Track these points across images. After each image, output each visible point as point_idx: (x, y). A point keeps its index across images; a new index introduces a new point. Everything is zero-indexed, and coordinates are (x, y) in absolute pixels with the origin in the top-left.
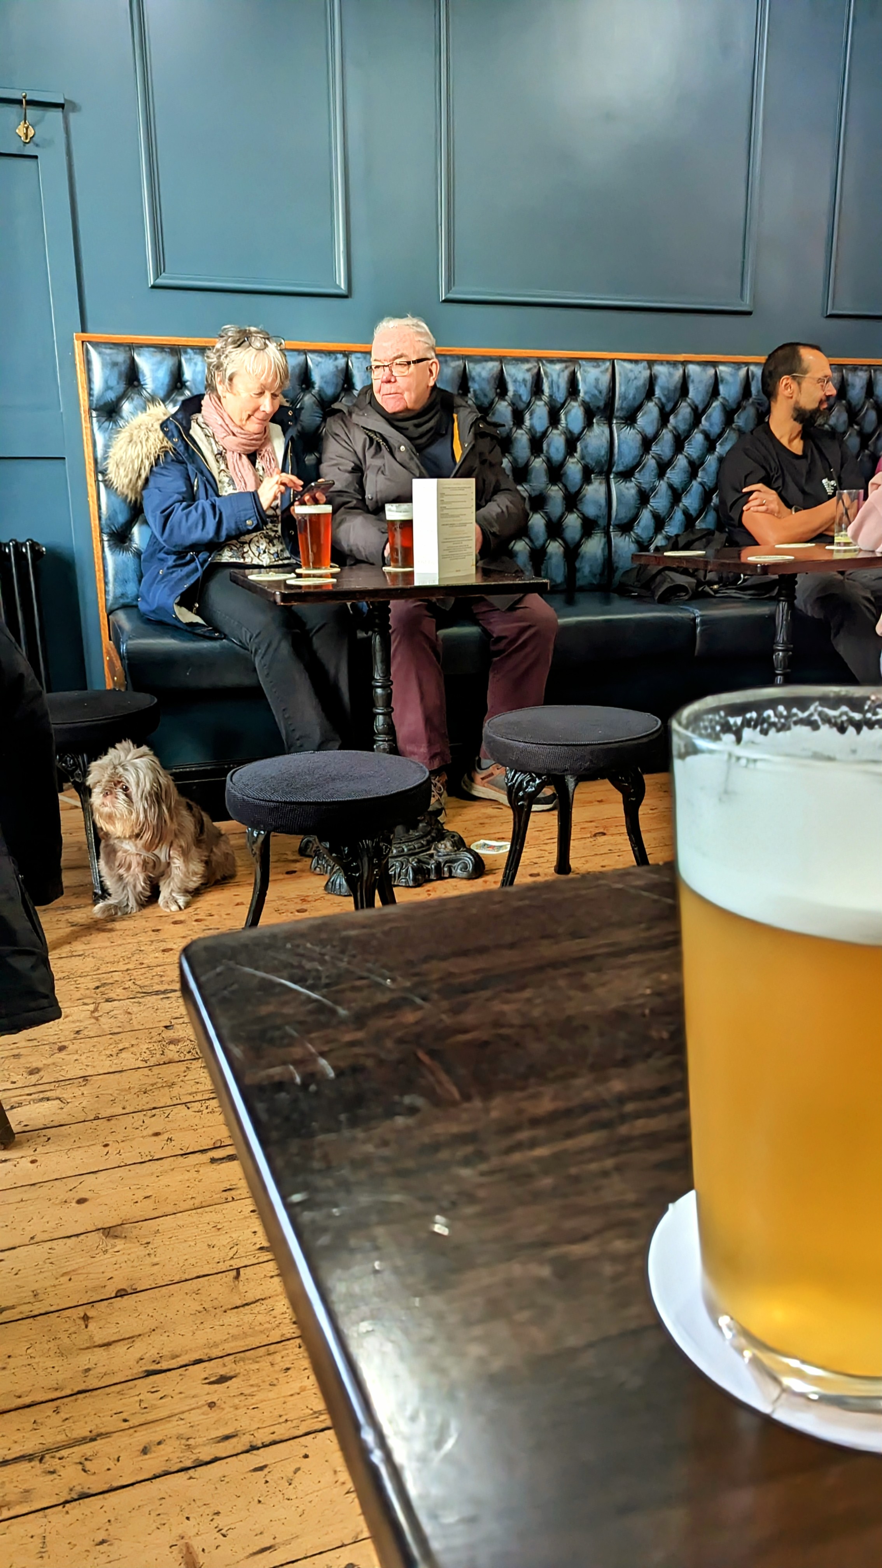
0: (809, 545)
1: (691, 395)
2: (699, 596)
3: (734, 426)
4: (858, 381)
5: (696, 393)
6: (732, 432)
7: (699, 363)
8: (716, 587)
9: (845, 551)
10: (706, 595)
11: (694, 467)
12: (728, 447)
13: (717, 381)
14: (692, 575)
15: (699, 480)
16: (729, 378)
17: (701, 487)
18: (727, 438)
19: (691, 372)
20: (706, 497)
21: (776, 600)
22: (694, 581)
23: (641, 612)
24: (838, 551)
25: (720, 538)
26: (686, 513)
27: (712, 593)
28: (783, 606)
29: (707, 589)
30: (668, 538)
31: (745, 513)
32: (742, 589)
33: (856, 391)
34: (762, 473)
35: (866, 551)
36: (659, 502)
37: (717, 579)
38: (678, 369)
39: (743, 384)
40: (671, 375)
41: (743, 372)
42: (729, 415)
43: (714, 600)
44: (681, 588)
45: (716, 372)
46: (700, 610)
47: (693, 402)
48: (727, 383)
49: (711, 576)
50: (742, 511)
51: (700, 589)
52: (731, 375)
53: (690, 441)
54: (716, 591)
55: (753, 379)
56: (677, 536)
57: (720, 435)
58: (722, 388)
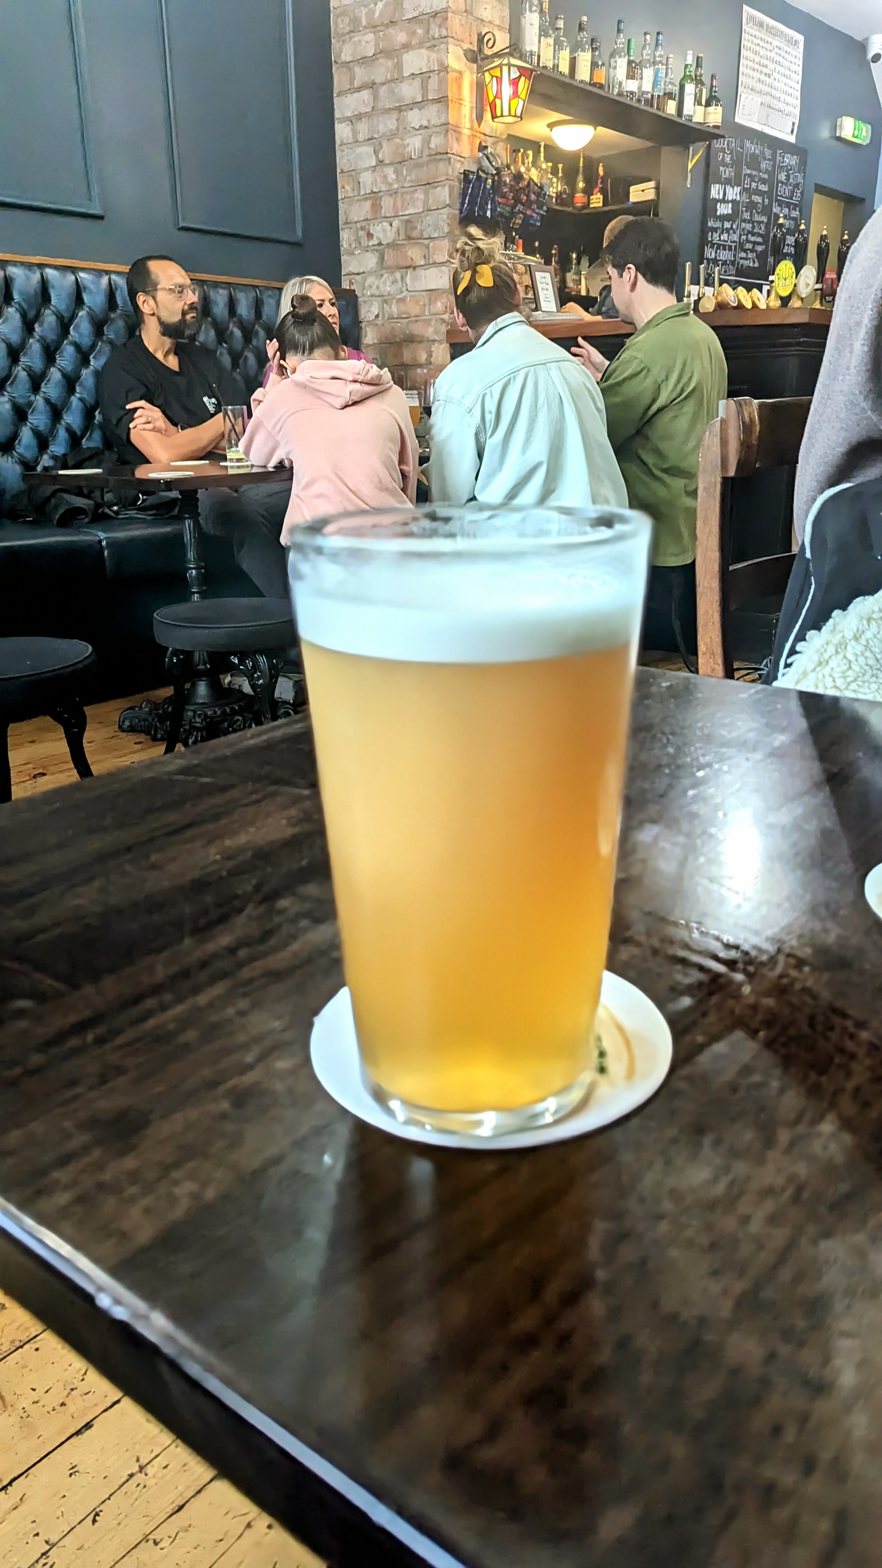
0: (203, 462)
1: (53, 302)
2: (99, 518)
3: (105, 338)
4: (220, 298)
5: (59, 300)
6: (104, 345)
7: (55, 267)
8: (115, 508)
9: (239, 467)
10: (106, 517)
11: (70, 383)
12: (102, 361)
13: (78, 291)
14: (88, 497)
15: (78, 395)
16: (92, 286)
17: (80, 403)
18: (99, 352)
19: (50, 277)
20: (88, 413)
21: (179, 518)
22: (91, 502)
23: (44, 537)
24: (232, 467)
25: (110, 457)
26: (69, 430)
27: (113, 515)
28: (188, 523)
29: (107, 510)
30: (54, 458)
31: (132, 431)
32: (142, 509)
33: (220, 308)
34: (143, 390)
35: (258, 466)
36: (39, 418)
37: (115, 501)
38: (35, 273)
39: (108, 292)
40: (28, 278)
41: (105, 280)
42: (99, 326)
43: (117, 522)
44: (80, 511)
45: (77, 279)
46: (104, 531)
47: (58, 311)
48: (91, 292)
49: (108, 497)
50: (129, 429)
51: (100, 511)
52: (93, 283)
53: (62, 352)
54: (116, 513)
55: (116, 289)
56: (65, 455)
57: (93, 347)
58: (85, 297)
